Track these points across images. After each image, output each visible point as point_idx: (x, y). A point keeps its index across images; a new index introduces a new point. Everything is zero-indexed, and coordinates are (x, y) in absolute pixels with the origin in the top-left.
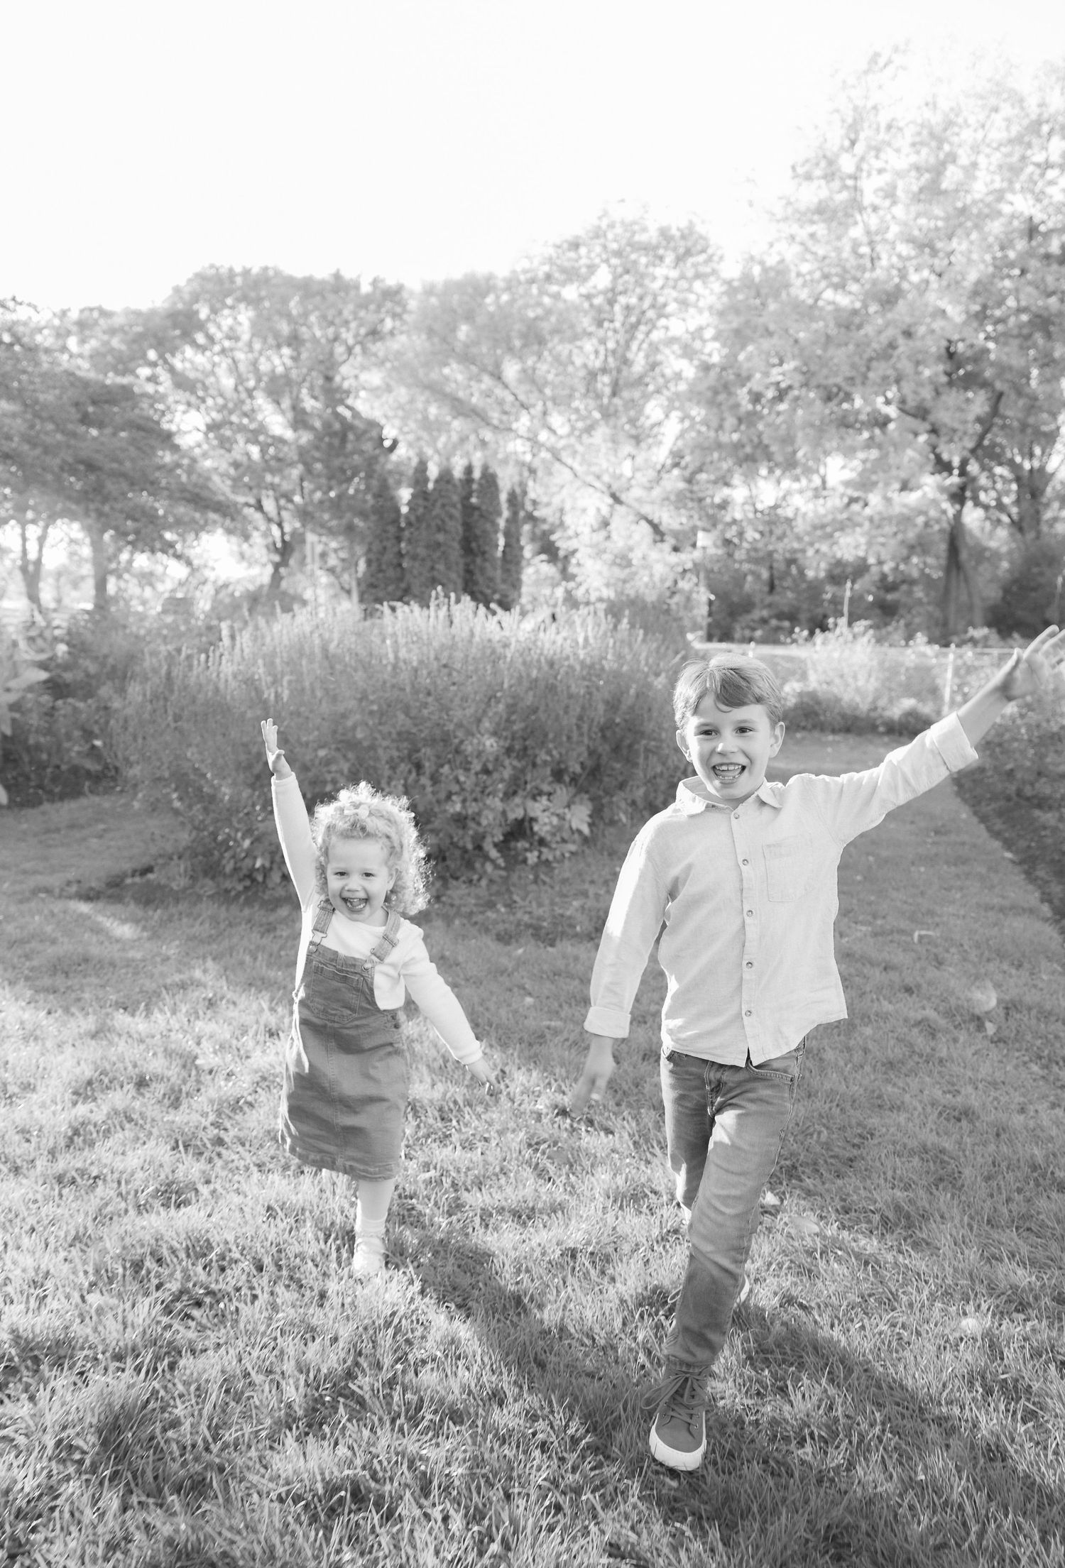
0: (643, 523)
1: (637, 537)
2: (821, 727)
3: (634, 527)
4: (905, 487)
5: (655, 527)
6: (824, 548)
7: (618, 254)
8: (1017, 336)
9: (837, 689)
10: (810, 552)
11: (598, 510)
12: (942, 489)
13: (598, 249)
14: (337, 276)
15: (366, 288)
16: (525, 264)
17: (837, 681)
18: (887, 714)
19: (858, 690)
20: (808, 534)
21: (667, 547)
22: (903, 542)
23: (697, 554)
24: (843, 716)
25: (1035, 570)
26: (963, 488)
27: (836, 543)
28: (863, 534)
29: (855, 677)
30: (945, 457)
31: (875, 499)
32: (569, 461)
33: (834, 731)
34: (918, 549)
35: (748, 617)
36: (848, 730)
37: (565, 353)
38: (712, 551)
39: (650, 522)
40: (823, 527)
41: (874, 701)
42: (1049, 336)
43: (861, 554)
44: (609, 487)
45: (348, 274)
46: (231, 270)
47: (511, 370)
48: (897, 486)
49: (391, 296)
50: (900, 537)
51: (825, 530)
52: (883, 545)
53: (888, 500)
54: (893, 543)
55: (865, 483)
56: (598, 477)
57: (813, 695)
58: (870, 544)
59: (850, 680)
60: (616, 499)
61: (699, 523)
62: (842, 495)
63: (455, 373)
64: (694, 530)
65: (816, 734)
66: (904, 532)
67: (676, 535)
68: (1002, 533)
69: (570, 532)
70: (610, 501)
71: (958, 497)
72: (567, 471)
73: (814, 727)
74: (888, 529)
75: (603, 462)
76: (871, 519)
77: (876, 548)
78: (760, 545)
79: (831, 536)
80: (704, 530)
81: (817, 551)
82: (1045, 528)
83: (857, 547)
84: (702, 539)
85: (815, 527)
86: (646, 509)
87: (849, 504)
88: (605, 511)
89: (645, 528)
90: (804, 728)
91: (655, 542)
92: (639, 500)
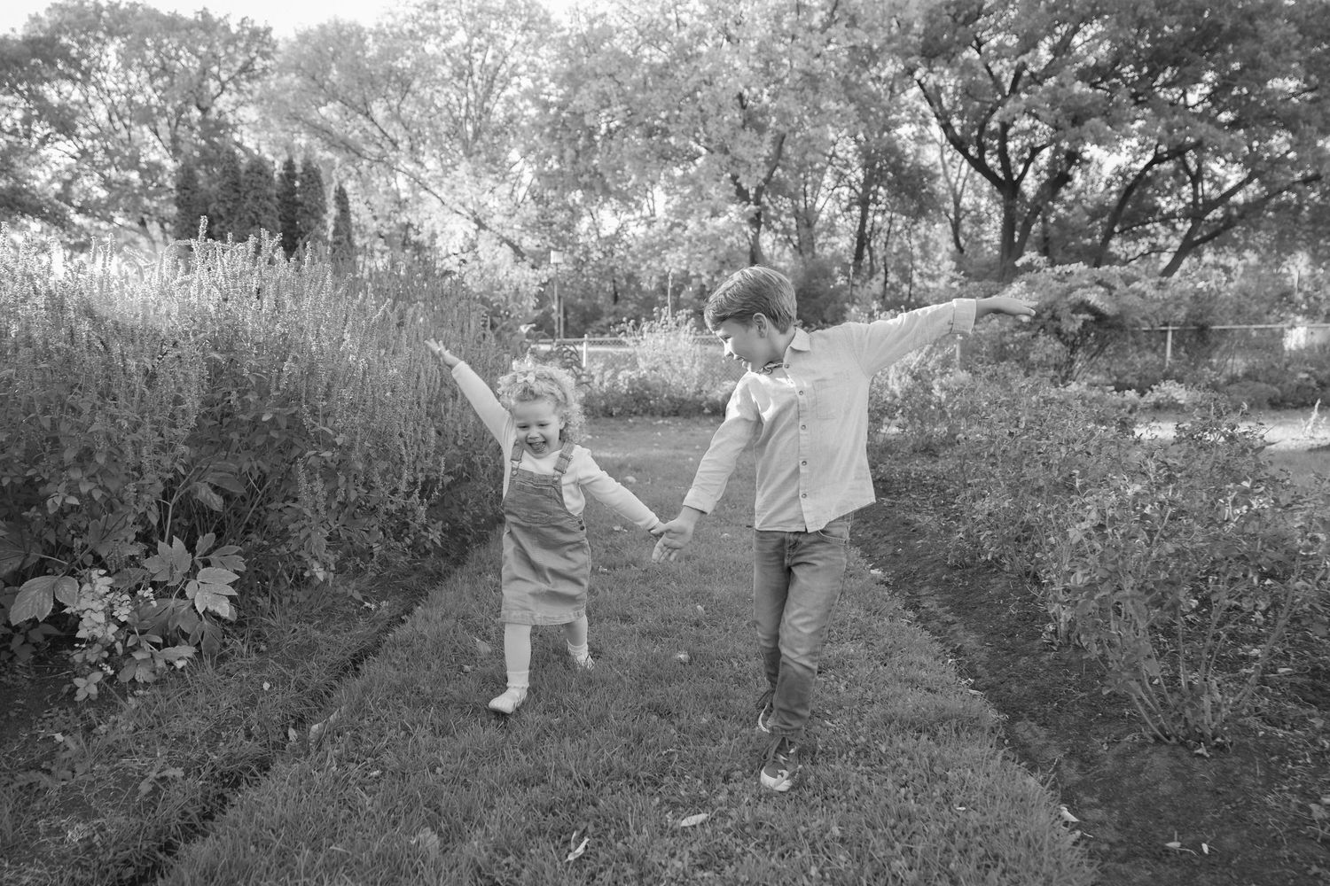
0: (505, 245)
1: (500, 257)
2: (651, 412)
3: (498, 248)
4: (715, 214)
5: (516, 250)
6: (654, 264)
7: (472, 16)
8: (793, 89)
9: (665, 374)
10: (644, 268)
11: (466, 234)
12: (743, 216)
13: (455, 12)
14: (205, 14)
15: (234, 29)
16: (390, 20)
17: (665, 367)
18: (711, 396)
19: (684, 375)
20: (641, 252)
21: (526, 265)
22: (715, 258)
23: (551, 271)
24: (671, 399)
25: (814, 281)
26: (758, 215)
27: (663, 260)
28: (684, 252)
29: (680, 363)
30: (744, 185)
31: (692, 224)
32: (436, 190)
33: (663, 415)
34: (728, 265)
35: (599, 323)
36: (677, 414)
37: (428, 97)
38: (563, 267)
39: (510, 244)
40: (653, 246)
41: (699, 386)
42: (816, 90)
43: (684, 268)
44: (474, 213)
45: (216, 14)
46: (97, 5)
47: (378, 110)
48: (708, 213)
49: (259, 37)
50: (713, 253)
51: (654, 249)
52: (700, 260)
53: (703, 225)
54: (707, 260)
55: (683, 212)
56: (463, 205)
57: (642, 381)
58: (690, 259)
59: (676, 366)
60: (481, 225)
61: (552, 245)
62: (666, 221)
63: (329, 112)
64: (548, 252)
65: (647, 419)
66: (716, 250)
67: (533, 255)
68: (788, 255)
69: (442, 253)
70: (476, 226)
71: (756, 221)
72: (434, 198)
73: (645, 411)
74: (704, 248)
75: (468, 190)
76: (690, 240)
77: (695, 263)
78: (604, 263)
79: (659, 254)
80: (556, 250)
81: (648, 268)
82: (817, 251)
83: (680, 262)
84: (555, 257)
85: (646, 247)
86: (507, 233)
87: (671, 229)
88: (472, 234)
89: (507, 249)
90: (635, 413)
91: (516, 262)
92: (501, 226)
